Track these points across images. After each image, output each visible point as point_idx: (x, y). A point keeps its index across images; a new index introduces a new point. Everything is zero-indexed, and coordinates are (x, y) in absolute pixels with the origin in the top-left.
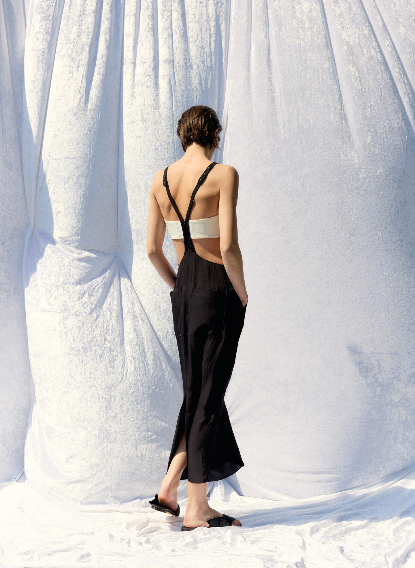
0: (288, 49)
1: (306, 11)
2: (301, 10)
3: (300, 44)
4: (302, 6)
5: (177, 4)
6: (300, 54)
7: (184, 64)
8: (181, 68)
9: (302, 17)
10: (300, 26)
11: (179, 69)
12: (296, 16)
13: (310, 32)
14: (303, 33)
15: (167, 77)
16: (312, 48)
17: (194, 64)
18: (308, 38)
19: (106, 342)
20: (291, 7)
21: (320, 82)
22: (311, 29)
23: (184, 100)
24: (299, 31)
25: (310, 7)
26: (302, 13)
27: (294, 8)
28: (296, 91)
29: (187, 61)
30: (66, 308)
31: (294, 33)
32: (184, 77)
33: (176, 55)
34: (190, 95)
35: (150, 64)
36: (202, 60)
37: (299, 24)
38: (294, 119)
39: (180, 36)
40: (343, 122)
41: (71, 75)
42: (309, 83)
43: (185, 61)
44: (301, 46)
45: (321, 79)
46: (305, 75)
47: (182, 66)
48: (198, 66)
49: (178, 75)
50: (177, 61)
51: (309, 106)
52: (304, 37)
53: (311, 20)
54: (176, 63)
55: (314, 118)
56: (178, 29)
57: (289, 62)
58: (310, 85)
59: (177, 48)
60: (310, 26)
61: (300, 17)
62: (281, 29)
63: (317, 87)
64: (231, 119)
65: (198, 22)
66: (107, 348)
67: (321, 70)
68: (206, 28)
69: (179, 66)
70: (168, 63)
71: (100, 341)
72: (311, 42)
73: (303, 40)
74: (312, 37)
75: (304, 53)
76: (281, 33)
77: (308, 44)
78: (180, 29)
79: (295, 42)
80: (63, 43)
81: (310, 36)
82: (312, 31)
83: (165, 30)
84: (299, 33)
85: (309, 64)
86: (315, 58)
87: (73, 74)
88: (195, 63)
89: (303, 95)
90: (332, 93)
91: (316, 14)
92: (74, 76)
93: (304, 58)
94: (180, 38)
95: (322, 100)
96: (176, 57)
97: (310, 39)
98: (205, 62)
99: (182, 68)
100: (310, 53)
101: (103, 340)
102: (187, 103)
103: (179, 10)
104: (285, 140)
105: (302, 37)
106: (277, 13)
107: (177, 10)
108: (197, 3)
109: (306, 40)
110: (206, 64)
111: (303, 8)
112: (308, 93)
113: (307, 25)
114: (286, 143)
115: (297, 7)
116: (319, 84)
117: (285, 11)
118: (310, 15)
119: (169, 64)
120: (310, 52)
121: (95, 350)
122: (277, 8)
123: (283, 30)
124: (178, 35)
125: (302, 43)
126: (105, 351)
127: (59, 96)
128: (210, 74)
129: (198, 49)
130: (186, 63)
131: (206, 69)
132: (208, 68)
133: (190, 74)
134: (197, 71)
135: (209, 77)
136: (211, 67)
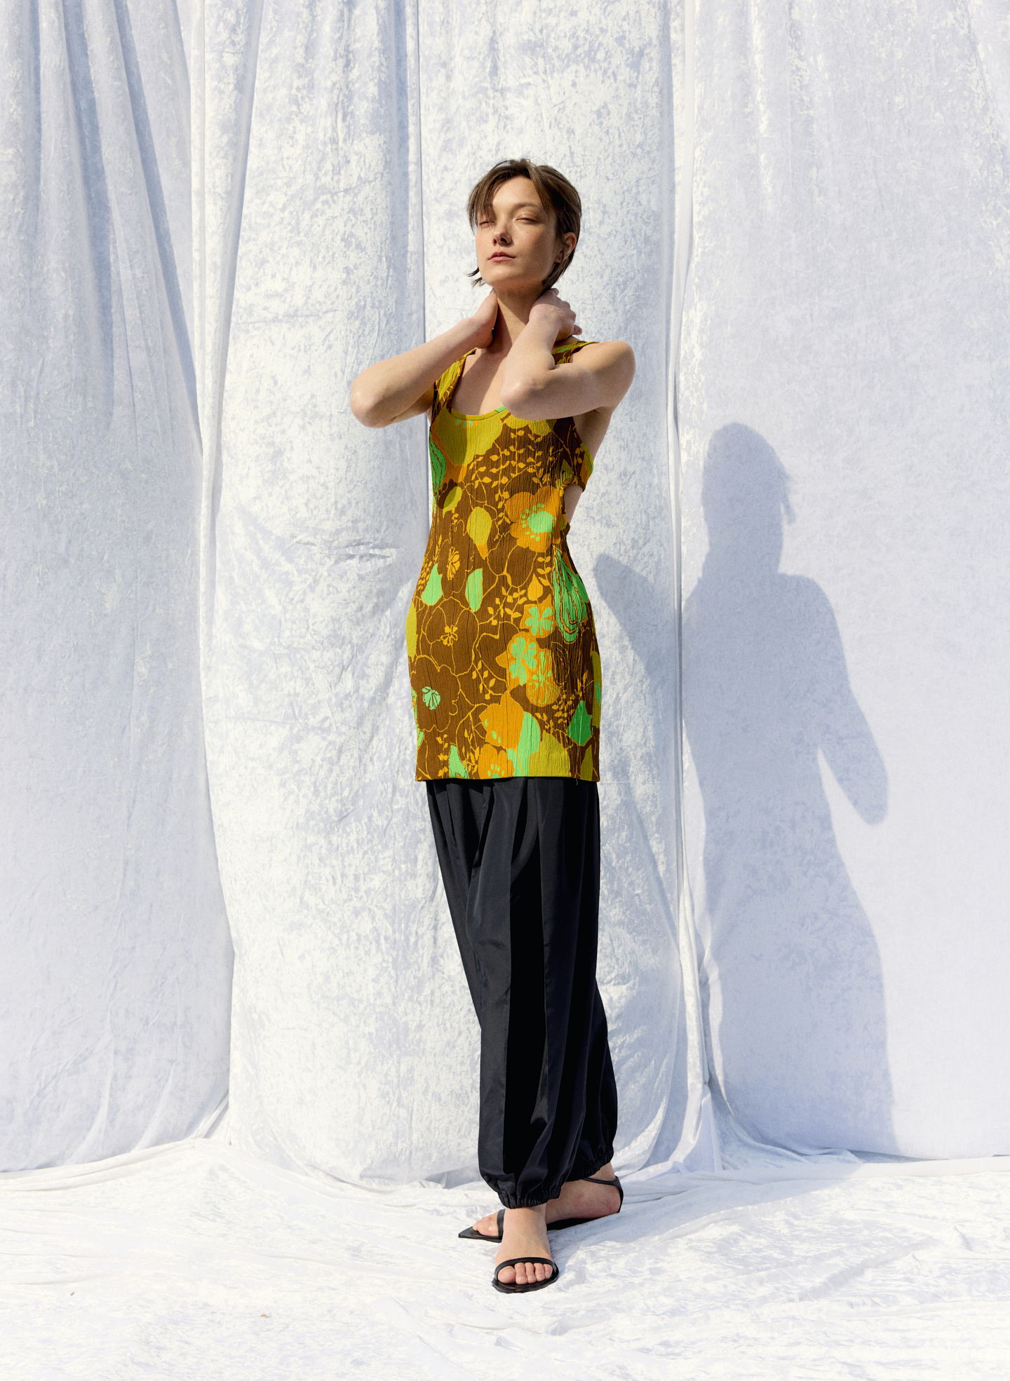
7: (570, 50)
8: (563, 61)
11: (558, 65)
17: (598, 49)
19: (398, 794)
21: (931, 69)
29: (579, 43)
30: (297, 713)
32: (574, 85)
34: (590, 131)
35: (484, 58)
36: (618, 36)
38: (866, 172)
40: (999, 168)
41: (294, 108)
42: (901, 74)
43: (573, 40)
46: (891, 54)
47: (567, 56)
48: (607, 53)
49: (557, 81)
51: (904, 134)
54: (550, 50)
55: (919, 164)
57: (847, 22)
58: (905, 79)
63: (924, 83)
64: (701, 184)
66: (398, 810)
67: (933, 37)
70: (529, 52)
71: (382, 794)
80: (271, 29)
85: (900, 23)
86: (915, 7)
87: (298, 105)
88: (600, 44)
89: (886, 106)
90: (966, 93)
92: (302, 111)
95: (938, 114)
96: (548, 36)
98: (626, 42)
99: (566, 61)
101: (390, 790)
110: (627, 46)
112: (897, 100)
116: (928, 74)
119: (532, 54)
121: (370, 818)
126: (394, 820)
127: (268, 163)
128: (639, 72)
129: (606, 7)
130: (576, 47)
131: (628, 59)
132: (633, 55)
133: (587, 76)
134: (605, 65)
135: (637, 78)
136: (641, 54)
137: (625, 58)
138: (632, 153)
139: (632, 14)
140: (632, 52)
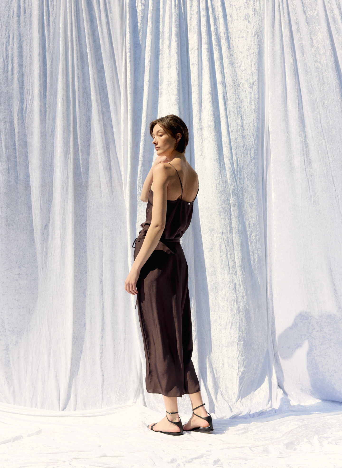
0: (310, 70)
1: (321, 41)
2: (317, 40)
3: (318, 66)
4: (318, 37)
5: (225, 40)
6: (319, 73)
7: (232, 84)
9: (318, 45)
10: (317, 52)
11: (229, 88)
12: (314, 45)
13: (325, 57)
14: (320, 58)
15: (222, 94)
16: (327, 68)
18: (324, 61)
20: (310, 37)
21: (334, 94)
22: (325, 54)
23: (235, 110)
24: (317, 56)
25: (323, 37)
26: (318, 41)
27: (311, 38)
28: (318, 101)
29: (235, 82)
31: (313, 58)
32: (234, 93)
33: (227, 78)
34: (239, 106)
36: (246, 79)
37: (316, 51)
38: (318, 122)
39: (228, 64)
42: (326, 95)
43: (233, 81)
44: (319, 68)
45: (335, 92)
46: (324, 89)
47: (232, 85)
49: (229, 92)
50: (228, 82)
51: (328, 112)
52: (321, 60)
53: (324, 47)
54: (227, 84)
55: (332, 120)
56: (227, 58)
57: (311, 80)
58: (328, 97)
59: (227, 73)
60: (324, 51)
61: (316, 45)
62: (304, 54)
63: (333, 98)
65: (241, 52)
68: (248, 55)
69: (229, 86)
70: (221, 84)
72: (326, 64)
73: (320, 63)
74: (326, 60)
75: (322, 73)
76: (303, 58)
77: (324, 65)
78: (228, 58)
79: (315, 65)
81: (325, 59)
82: (326, 56)
83: (218, 60)
84: (317, 57)
85: (326, 81)
86: (330, 76)
88: (241, 82)
89: (323, 104)
91: (328, 42)
93: (322, 76)
94: (229, 64)
96: (226, 80)
97: (325, 61)
98: (249, 81)
100: (326, 73)
102: (237, 112)
103: (227, 45)
104: (313, 137)
105: (319, 61)
106: (299, 43)
107: (225, 45)
108: (239, 38)
109: (322, 62)
111: (318, 38)
112: (326, 102)
113: (322, 51)
114: (313, 140)
115: (314, 38)
116: (334, 96)
117: (305, 41)
118: (323, 43)
119: (222, 85)
120: (326, 71)
122: (299, 38)
123: (305, 55)
124: (227, 63)
125: (319, 65)
128: (252, 89)
129: (242, 72)
130: (234, 83)
131: (249, 86)
132: (251, 85)
133: (238, 91)
134: (243, 88)
135: (252, 91)
136: (253, 84)
137: (248, 85)
138: (251, 112)
139: (250, 73)
140: (250, 84)
